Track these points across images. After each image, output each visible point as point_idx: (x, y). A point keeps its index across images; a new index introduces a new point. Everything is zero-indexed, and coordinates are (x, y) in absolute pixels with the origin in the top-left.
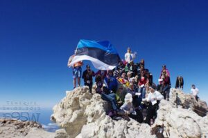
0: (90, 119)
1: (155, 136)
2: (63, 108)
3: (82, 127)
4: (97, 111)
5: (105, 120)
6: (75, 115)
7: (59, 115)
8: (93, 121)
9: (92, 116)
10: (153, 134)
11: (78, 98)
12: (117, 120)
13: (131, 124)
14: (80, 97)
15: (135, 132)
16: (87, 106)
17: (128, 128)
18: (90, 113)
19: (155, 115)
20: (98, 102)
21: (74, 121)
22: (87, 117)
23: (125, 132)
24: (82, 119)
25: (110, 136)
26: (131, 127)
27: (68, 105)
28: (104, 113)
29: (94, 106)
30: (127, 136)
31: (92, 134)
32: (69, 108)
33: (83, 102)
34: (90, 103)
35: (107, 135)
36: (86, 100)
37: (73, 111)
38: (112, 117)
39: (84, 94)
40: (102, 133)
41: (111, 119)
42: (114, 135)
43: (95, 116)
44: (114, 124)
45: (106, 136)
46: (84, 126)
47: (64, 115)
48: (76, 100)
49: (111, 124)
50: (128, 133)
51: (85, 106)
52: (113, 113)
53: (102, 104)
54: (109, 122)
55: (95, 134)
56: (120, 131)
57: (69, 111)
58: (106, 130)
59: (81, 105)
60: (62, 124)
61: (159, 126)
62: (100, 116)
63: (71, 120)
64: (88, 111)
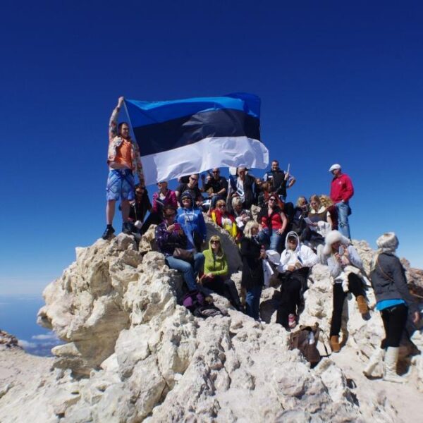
0: (136, 317)
1: (296, 351)
2: (70, 290)
3: (117, 337)
4: (155, 296)
5: (174, 316)
6: (99, 308)
7: (60, 308)
8: (145, 321)
9: (143, 307)
10: (292, 348)
11: (107, 265)
12: (205, 317)
13: (240, 326)
14: (112, 261)
15: (249, 344)
16: (130, 285)
17: (232, 335)
18: (138, 300)
19: (301, 304)
20: (157, 273)
21: (98, 323)
22: (130, 310)
23: (225, 344)
24: (117, 316)
25: (187, 355)
26: (240, 332)
27: (81, 283)
28: (172, 300)
29: (148, 282)
30: (228, 353)
31: (143, 353)
32: (83, 289)
33: (120, 275)
34: (136, 277)
35: (181, 354)
36: (128, 270)
37: (95, 297)
38: (192, 309)
39: (122, 254)
40: (168, 348)
41: (189, 315)
42: (197, 354)
43: (149, 307)
44: (197, 326)
45: (176, 355)
46: (123, 334)
47: (72, 309)
48: (102, 269)
49: (188, 327)
50: (231, 346)
51: (123, 284)
52: (194, 298)
53: (166, 278)
54: (184, 322)
55: (150, 353)
56: (212, 342)
57: (84, 298)
58: (176, 341)
59: (115, 283)
60: (68, 331)
61: (309, 329)
62: (161, 308)
63: (91, 321)
64: (132, 296)
